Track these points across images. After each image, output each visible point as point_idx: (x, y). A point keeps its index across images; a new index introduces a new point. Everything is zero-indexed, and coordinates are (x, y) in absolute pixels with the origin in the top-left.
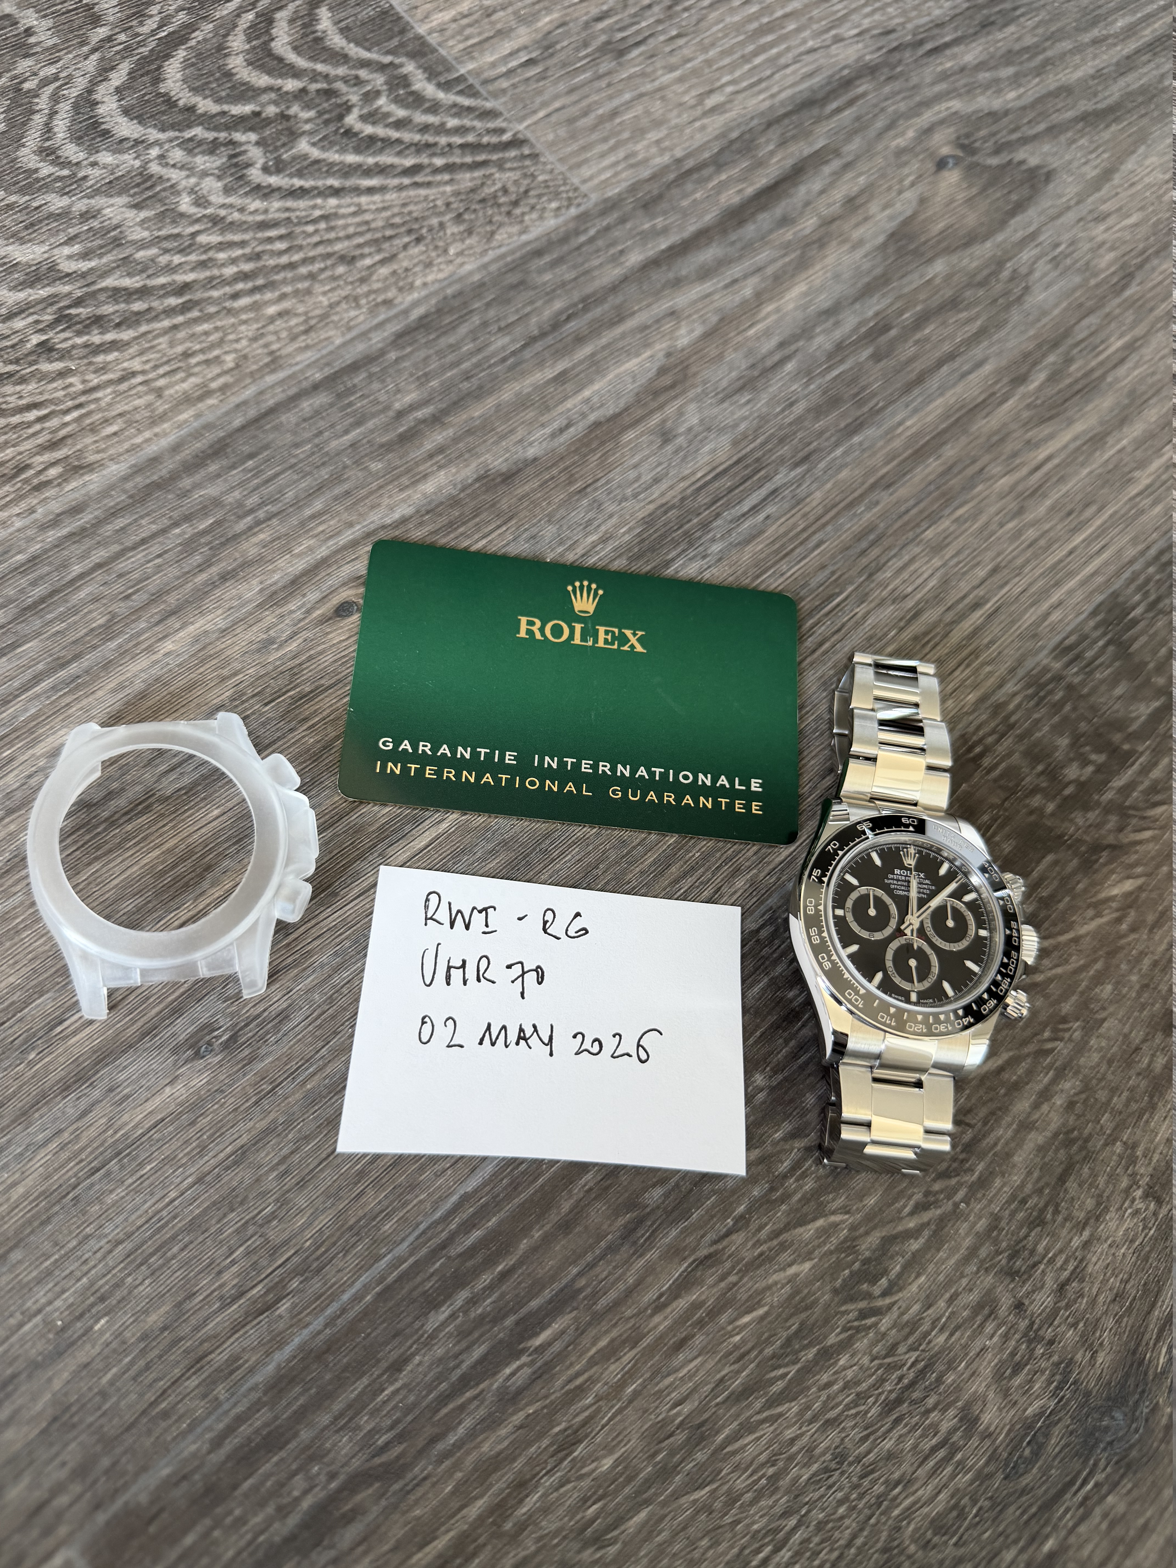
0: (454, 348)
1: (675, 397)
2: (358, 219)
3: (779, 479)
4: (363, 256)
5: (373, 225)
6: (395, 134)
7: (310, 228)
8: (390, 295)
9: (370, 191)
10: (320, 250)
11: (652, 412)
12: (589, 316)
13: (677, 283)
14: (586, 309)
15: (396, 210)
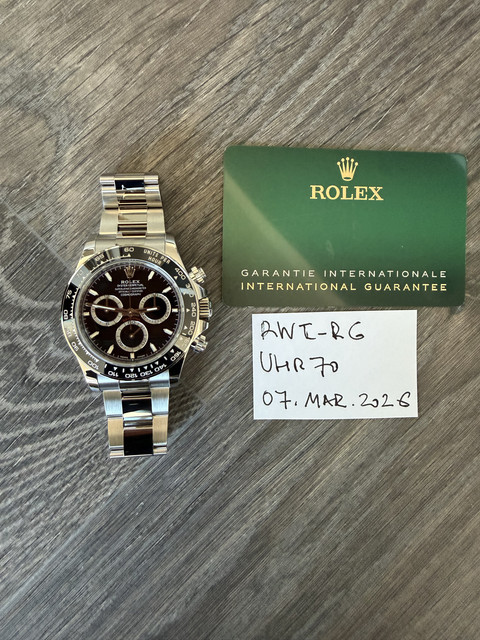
0: (119, 552)
1: (263, 557)
2: (47, 460)
3: (326, 605)
4: (54, 491)
5: (57, 463)
6: (65, 377)
7: (16, 474)
8: (75, 519)
9: (52, 432)
10: (25, 492)
11: (248, 572)
12: (205, 505)
13: (263, 465)
14: (203, 502)
15: (71, 446)
